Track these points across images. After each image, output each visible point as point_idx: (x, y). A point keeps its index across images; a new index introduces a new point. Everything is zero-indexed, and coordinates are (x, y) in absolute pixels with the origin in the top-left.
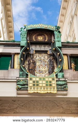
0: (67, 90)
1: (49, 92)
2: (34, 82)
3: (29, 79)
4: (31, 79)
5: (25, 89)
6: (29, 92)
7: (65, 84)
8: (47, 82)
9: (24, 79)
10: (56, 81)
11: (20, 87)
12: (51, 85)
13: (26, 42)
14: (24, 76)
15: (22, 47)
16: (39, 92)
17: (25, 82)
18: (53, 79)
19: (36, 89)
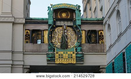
0: (83, 61)
1: (70, 62)
2: (59, 55)
3: (55, 53)
4: (57, 53)
5: (53, 60)
6: (56, 62)
7: (82, 57)
8: (69, 55)
9: (52, 53)
10: (76, 54)
11: (50, 59)
12: (71, 57)
13: (52, 20)
14: (52, 50)
15: (50, 25)
16: (63, 63)
17: (53, 55)
18: (74, 53)
19: (61, 60)
